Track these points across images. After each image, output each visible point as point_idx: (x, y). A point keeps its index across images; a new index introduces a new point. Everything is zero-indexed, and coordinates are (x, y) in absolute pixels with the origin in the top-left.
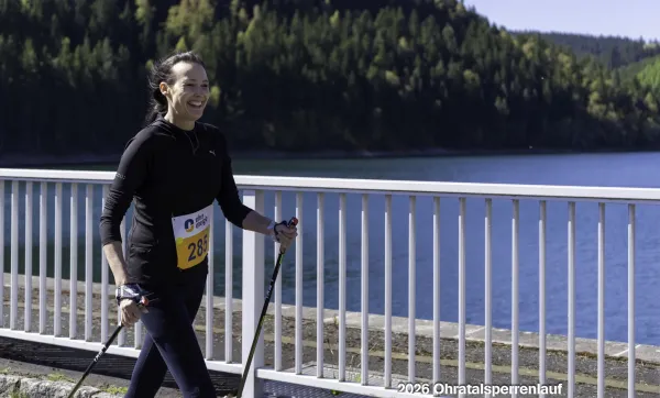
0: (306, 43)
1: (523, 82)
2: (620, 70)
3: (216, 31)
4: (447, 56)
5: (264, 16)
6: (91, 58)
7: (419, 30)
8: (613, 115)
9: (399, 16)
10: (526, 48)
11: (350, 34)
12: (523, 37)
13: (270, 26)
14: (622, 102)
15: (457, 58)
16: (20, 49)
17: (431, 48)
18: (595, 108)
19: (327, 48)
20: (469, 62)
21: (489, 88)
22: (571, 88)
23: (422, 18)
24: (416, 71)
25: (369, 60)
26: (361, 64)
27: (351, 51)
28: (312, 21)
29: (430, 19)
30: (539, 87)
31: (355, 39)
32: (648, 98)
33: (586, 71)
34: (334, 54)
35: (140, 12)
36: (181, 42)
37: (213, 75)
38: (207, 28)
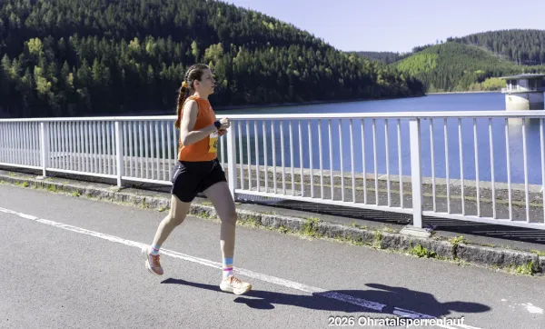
0: (260, 59)
1: (349, 71)
2: (390, 65)
3: (224, 58)
4: (318, 63)
5: (243, 51)
6: (175, 70)
7: (306, 53)
8: (388, 84)
9: (298, 48)
10: (350, 58)
11: (279, 56)
12: (349, 54)
13: (246, 54)
14: (390, 78)
15: (323, 64)
16: (147, 69)
17: (312, 60)
18: (380, 81)
19: (269, 62)
20: (328, 65)
21: (336, 74)
22: (369, 74)
23: (307, 49)
24: (306, 70)
25: (286, 66)
26: (283, 68)
27: (279, 63)
28: (263, 52)
29: (311, 48)
30: (357, 74)
31: (281, 58)
32: (402, 76)
33: (375, 66)
34: (272, 64)
35: (194, 52)
36: (211, 63)
37: (224, 75)
38: (220, 57)
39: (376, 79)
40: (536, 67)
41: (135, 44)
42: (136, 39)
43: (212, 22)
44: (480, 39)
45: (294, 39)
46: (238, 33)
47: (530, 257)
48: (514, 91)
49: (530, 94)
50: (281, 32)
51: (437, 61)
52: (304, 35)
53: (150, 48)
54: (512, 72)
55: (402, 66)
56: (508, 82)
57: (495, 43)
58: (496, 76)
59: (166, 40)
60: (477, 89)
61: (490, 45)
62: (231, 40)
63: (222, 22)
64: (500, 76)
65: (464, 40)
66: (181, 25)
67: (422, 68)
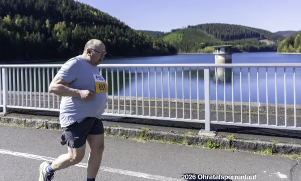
0: (89, 32)
1: (139, 41)
2: (159, 38)
3: (67, 31)
4: (122, 36)
5: (78, 27)
6: (35, 37)
7: (115, 29)
8: (158, 48)
9: (110, 27)
10: (139, 34)
11: (99, 31)
12: (139, 31)
13: (80, 29)
14: (160, 45)
15: (124, 36)
16: (16, 35)
17: (118, 34)
18: (154, 47)
19: (94, 34)
20: (127, 37)
21: (131, 42)
22: (149, 43)
23: (116, 27)
24: (115, 39)
25: (104, 37)
26: (102, 38)
27: (100, 35)
28: (90, 28)
29: (118, 27)
30: (142, 42)
31: (100, 32)
32: (165, 44)
33: (152, 39)
34: (96, 35)
35: (47, 26)
36: (58, 33)
37: (66, 40)
38: (64, 29)
39: (152, 46)
40: (227, 42)
41: (7, 19)
42: (8, 16)
43: (60, 9)
44: (203, 27)
45: (109, 21)
46: (75, 16)
47: (271, 144)
48: (219, 53)
49: (226, 55)
50: (101, 17)
51: (183, 37)
52: (114, 19)
53: (18, 22)
54: (217, 44)
55: (166, 39)
56: (216, 49)
57: (210, 29)
58: (210, 46)
59: (29, 18)
60: (201, 52)
61: (207, 30)
62: (71, 20)
63: (66, 9)
64: (212, 45)
65: (195, 27)
66: (39, 8)
67: (175, 40)
